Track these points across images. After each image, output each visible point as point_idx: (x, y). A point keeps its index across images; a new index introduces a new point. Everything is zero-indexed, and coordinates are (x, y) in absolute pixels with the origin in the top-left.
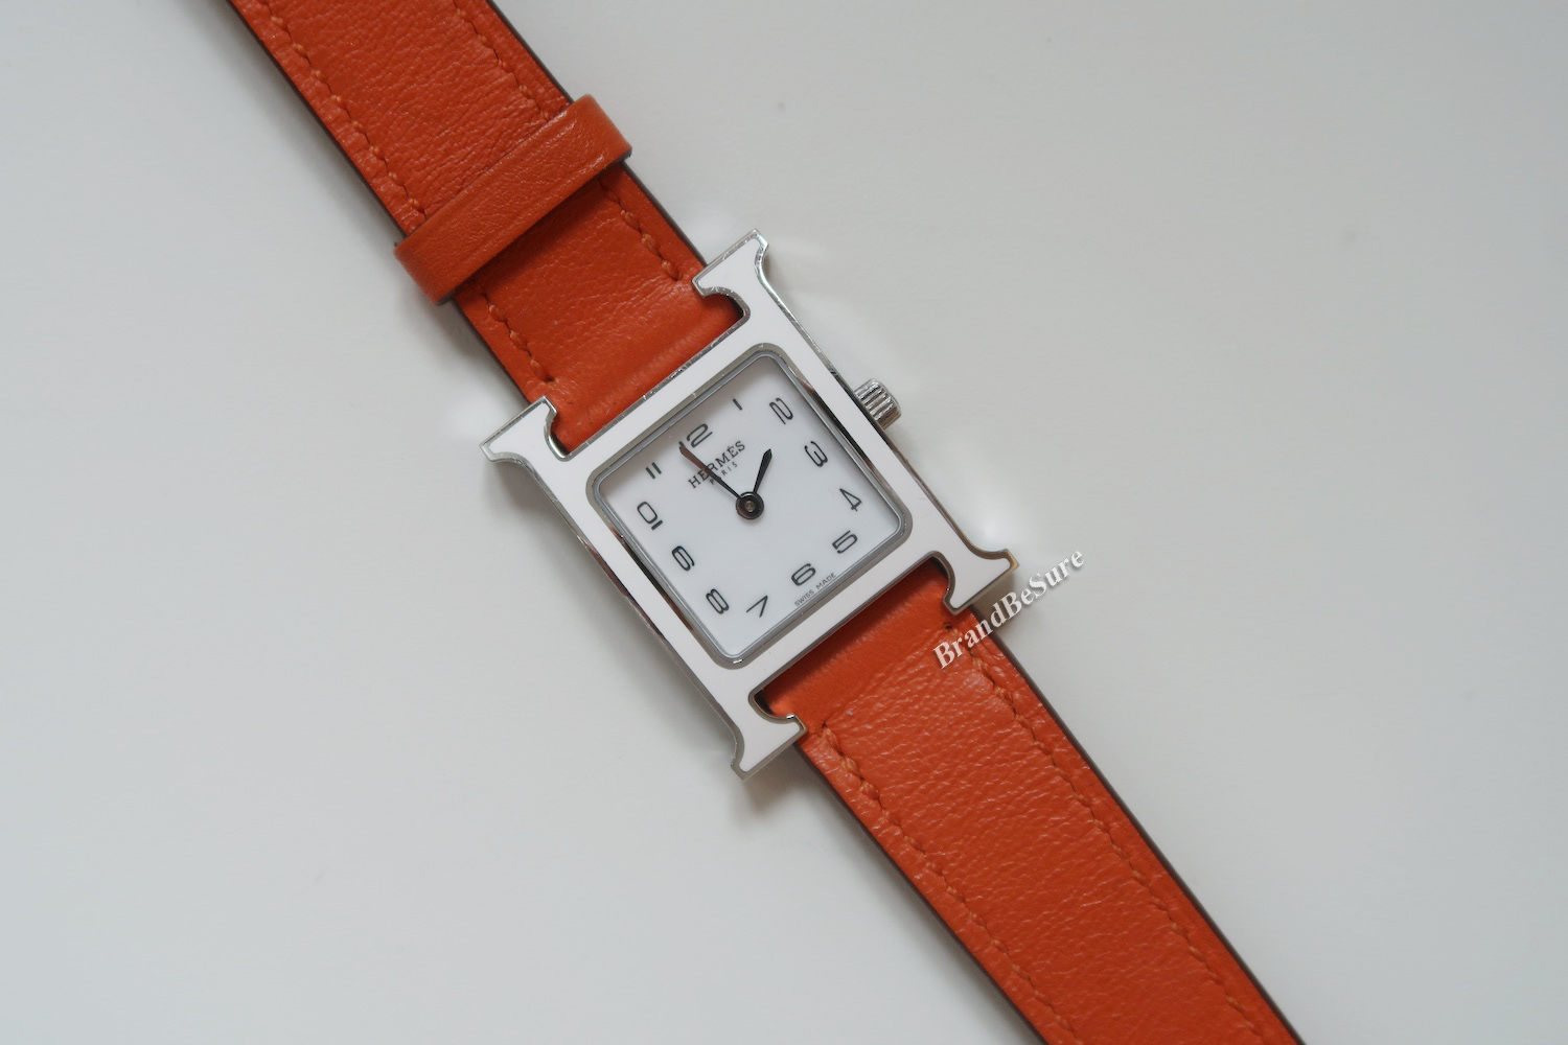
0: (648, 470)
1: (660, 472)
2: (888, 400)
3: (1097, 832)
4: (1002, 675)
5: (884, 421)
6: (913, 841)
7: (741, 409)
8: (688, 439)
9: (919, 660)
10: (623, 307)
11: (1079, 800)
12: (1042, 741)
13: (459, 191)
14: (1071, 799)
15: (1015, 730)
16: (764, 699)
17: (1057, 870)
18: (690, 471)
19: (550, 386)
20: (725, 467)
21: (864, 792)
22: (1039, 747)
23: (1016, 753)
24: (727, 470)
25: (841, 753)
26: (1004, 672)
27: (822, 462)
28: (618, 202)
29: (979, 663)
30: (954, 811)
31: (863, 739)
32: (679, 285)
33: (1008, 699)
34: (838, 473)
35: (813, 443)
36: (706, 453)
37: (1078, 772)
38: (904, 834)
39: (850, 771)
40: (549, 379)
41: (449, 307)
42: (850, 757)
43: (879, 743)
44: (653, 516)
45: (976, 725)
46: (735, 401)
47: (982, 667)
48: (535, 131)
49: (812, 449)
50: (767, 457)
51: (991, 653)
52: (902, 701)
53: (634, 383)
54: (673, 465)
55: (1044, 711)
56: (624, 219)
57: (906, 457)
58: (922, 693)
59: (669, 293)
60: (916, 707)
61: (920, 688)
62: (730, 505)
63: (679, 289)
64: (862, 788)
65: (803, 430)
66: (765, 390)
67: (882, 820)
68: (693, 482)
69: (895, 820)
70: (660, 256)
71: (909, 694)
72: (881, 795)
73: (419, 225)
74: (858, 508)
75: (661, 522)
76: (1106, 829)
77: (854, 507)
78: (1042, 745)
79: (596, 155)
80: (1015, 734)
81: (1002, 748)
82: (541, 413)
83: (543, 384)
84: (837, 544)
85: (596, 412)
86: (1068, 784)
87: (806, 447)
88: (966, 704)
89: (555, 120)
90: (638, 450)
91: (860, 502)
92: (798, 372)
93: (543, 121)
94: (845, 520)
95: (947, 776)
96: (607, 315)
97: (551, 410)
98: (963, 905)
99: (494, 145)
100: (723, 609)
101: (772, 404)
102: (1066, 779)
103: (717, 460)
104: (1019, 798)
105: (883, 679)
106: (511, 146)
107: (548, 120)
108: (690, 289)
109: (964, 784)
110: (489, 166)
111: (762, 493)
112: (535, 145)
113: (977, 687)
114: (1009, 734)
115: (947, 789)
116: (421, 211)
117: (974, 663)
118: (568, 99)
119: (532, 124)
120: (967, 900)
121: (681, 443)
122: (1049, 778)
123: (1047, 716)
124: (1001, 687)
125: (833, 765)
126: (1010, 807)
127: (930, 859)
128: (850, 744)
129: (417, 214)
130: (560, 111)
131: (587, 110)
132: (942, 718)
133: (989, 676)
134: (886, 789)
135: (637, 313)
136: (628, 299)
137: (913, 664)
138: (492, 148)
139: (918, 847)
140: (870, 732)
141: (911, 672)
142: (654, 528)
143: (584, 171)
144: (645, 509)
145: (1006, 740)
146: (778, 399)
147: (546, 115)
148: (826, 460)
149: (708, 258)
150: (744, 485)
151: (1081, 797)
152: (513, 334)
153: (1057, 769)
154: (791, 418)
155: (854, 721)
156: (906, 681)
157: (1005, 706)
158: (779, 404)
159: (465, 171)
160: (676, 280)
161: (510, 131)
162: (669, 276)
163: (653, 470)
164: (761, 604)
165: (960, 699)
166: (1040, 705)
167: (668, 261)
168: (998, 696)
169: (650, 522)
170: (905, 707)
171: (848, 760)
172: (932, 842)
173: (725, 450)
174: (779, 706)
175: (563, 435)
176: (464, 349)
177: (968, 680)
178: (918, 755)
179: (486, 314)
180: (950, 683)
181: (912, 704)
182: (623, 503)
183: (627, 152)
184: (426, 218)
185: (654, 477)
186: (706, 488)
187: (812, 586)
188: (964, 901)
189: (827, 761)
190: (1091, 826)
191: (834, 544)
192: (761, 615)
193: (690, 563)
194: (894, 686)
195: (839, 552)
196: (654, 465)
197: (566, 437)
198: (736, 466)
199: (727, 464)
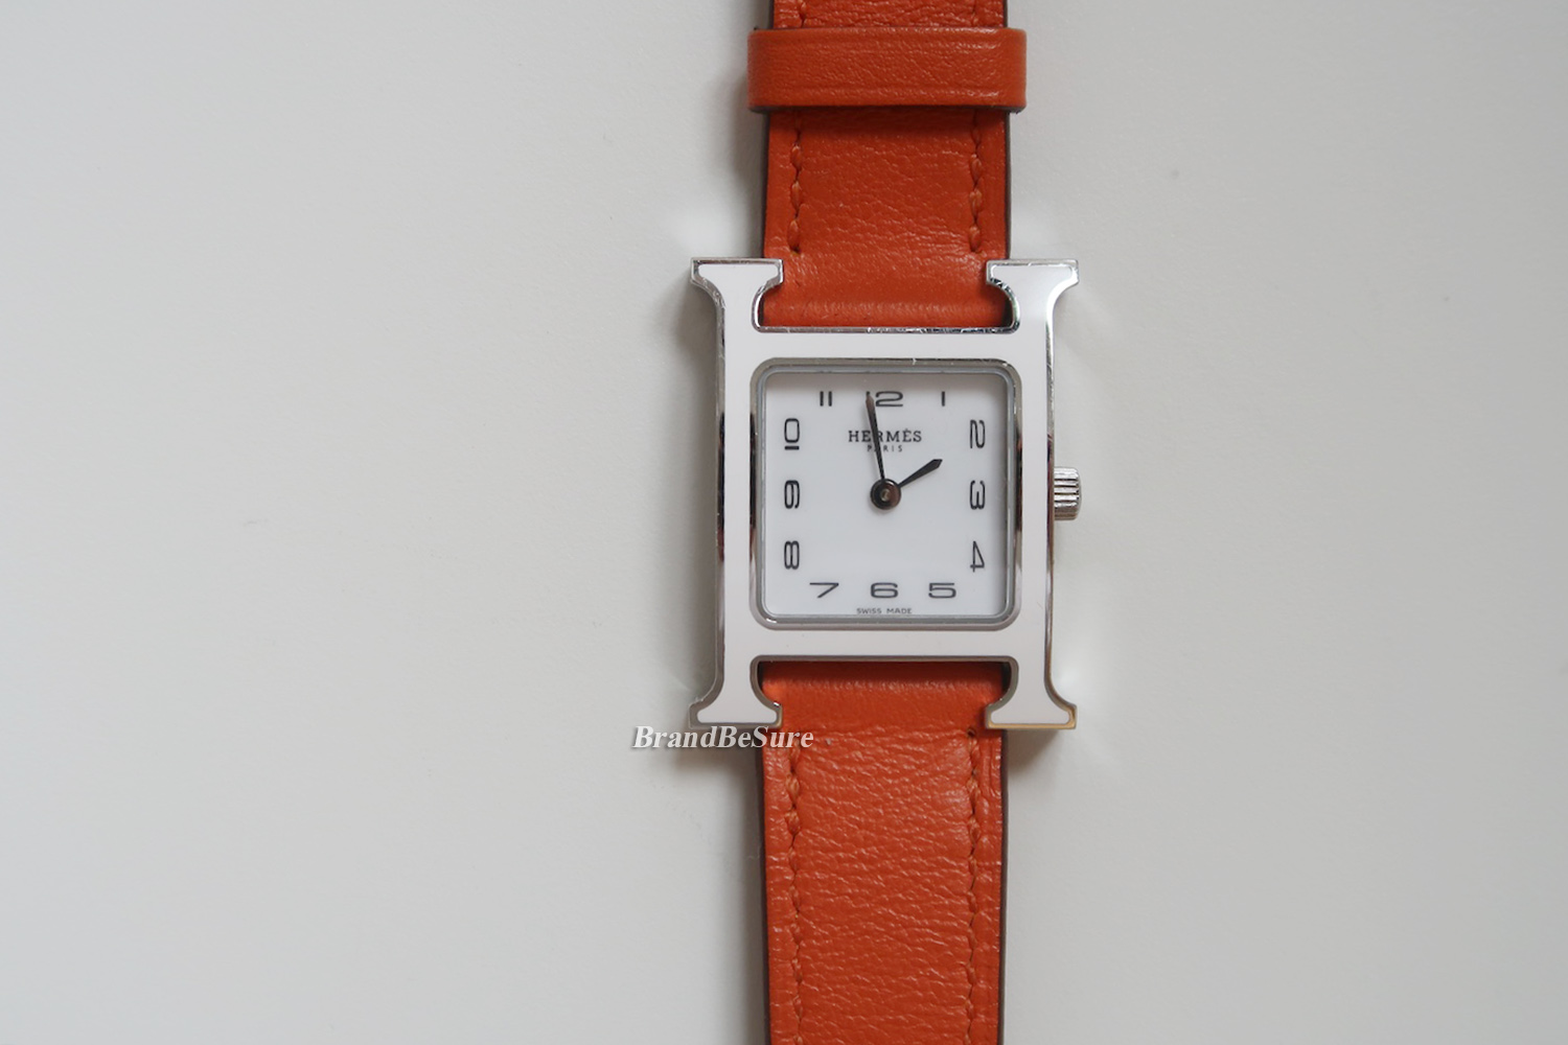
0: (822, 394)
1: (830, 404)
2: (1074, 498)
3: (962, 1012)
4: (986, 811)
5: (1058, 513)
6: (796, 895)
7: (943, 404)
8: (877, 395)
9: (925, 742)
10: (909, 237)
11: (968, 972)
12: (976, 896)
13: (850, 26)
14: (962, 965)
15: (960, 868)
16: (766, 670)
17: (902, 1017)
18: (859, 423)
19: (792, 255)
20: (889, 445)
21: (787, 820)
22: (969, 899)
23: (945, 888)
24: (889, 448)
25: (793, 771)
26: (991, 811)
27: (978, 506)
28: (978, 144)
29: (975, 785)
30: (851, 896)
31: (823, 773)
32: (972, 257)
33: (975, 836)
34: (983, 527)
35: (982, 483)
36: (887, 419)
37: (987, 947)
38: (793, 883)
39: (789, 792)
40: (796, 249)
41: (759, 118)
42: (798, 780)
43: (833, 787)
44: (795, 438)
45: (930, 837)
46: (943, 394)
47: (974, 790)
48: (956, 26)
49: (977, 488)
50: (934, 465)
51: (991, 786)
52: (881, 767)
53: (867, 308)
54: (849, 408)
55: (998, 871)
56: (970, 163)
57: (1055, 558)
58: (905, 773)
59: (959, 257)
60: (890, 781)
61: (906, 767)
62: (869, 480)
63: (970, 260)
64: (788, 815)
65: (982, 465)
66: (978, 405)
67: (784, 857)
68: (853, 436)
69: (795, 866)
70: (976, 219)
71: (893, 766)
72: (800, 834)
73: (789, 27)
74: (977, 570)
75: (797, 448)
76: (972, 1015)
77: (974, 567)
78: (974, 899)
79: (993, 88)
80: (957, 871)
81: (937, 874)
82: (768, 272)
83: (788, 249)
84: (934, 587)
85: (814, 308)
86: (970, 951)
87: (973, 482)
88: (935, 812)
89: (983, 31)
90: (825, 370)
91: (982, 566)
92: (1020, 412)
93: (968, 23)
94: (959, 572)
95: (870, 861)
96: (890, 233)
97: (778, 277)
98: (796, 984)
99: (910, 11)
100: (792, 565)
101: (973, 422)
102: (971, 945)
103: (889, 433)
104: (917, 929)
105: (880, 734)
106: (924, 22)
107: (973, 26)
108: (979, 267)
109: (879, 881)
110: (891, 24)
111: (905, 491)
112: (947, 38)
113: (956, 804)
114: (953, 867)
115: (861, 873)
116: (802, 17)
117: (970, 782)
118: (1004, 22)
119: (957, 18)
120: (803, 983)
121: (868, 393)
122: (957, 932)
123: (997, 877)
124: (977, 821)
125: (779, 776)
126: (904, 932)
127: (799, 923)
128: (806, 768)
129: (796, 17)
130: (991, 26)
131: (1013, 46)
132: (906, 808)
133: (973, 805)
134: (808, 832)
135: (917, 252)
136: (919, 234)
137: (916, 742)
138: (906, 11)
139: (797, 904)
140: (834, 772)
141: (909, 747)
142: (787, 448)
143: (972, 94)
144: (792, 426)
145: (945, 870)
146: (982, 422)
147: (976, 20)
148: (982, 507)
149: (1013, 254)
150: (895, 474)
151: (972, 970)
152: (797, 185)
153: (970, 931)
154: (981, 446)
155: (826, 750)
156: (899, 751)
157: (967, 840)
158: (980, 427)
159: (867, 13)
160: (973, 250)
161: (933, 8)
162: (970, 243)
163: (826, 399)
164: (829, 587)
165: (933, 803)
166: (999, 863)
167: (979, 228)
168: (969, 827)
169: (788, 441)
170: (880, 774)
171: (795, 781)
172: (812, 908)
173: (901, 430)
174: (774, 688)
175: (770, 306)
176: (739, 165)
177: (953, 793)
178: (858, 824)
179: (786, 150)
180: (935, 784)
181: (888, 776)
182: (778, 406)
183: (1018, 107)
184: (802, 27)
185: (822, 404)
186: (861, 452)
187: (884, 606)
188: (799, 981)
189: (776, 767)
190: (961, 1002)
191: (931, 585)
192: (820, 596)
193: (795, 503)
194: (884, 748)
195: (930, 595)
196: (830, 394)
197: (773, 311)
198: (901, 450)
199: (894, 443)
